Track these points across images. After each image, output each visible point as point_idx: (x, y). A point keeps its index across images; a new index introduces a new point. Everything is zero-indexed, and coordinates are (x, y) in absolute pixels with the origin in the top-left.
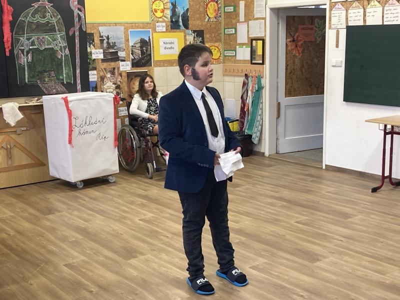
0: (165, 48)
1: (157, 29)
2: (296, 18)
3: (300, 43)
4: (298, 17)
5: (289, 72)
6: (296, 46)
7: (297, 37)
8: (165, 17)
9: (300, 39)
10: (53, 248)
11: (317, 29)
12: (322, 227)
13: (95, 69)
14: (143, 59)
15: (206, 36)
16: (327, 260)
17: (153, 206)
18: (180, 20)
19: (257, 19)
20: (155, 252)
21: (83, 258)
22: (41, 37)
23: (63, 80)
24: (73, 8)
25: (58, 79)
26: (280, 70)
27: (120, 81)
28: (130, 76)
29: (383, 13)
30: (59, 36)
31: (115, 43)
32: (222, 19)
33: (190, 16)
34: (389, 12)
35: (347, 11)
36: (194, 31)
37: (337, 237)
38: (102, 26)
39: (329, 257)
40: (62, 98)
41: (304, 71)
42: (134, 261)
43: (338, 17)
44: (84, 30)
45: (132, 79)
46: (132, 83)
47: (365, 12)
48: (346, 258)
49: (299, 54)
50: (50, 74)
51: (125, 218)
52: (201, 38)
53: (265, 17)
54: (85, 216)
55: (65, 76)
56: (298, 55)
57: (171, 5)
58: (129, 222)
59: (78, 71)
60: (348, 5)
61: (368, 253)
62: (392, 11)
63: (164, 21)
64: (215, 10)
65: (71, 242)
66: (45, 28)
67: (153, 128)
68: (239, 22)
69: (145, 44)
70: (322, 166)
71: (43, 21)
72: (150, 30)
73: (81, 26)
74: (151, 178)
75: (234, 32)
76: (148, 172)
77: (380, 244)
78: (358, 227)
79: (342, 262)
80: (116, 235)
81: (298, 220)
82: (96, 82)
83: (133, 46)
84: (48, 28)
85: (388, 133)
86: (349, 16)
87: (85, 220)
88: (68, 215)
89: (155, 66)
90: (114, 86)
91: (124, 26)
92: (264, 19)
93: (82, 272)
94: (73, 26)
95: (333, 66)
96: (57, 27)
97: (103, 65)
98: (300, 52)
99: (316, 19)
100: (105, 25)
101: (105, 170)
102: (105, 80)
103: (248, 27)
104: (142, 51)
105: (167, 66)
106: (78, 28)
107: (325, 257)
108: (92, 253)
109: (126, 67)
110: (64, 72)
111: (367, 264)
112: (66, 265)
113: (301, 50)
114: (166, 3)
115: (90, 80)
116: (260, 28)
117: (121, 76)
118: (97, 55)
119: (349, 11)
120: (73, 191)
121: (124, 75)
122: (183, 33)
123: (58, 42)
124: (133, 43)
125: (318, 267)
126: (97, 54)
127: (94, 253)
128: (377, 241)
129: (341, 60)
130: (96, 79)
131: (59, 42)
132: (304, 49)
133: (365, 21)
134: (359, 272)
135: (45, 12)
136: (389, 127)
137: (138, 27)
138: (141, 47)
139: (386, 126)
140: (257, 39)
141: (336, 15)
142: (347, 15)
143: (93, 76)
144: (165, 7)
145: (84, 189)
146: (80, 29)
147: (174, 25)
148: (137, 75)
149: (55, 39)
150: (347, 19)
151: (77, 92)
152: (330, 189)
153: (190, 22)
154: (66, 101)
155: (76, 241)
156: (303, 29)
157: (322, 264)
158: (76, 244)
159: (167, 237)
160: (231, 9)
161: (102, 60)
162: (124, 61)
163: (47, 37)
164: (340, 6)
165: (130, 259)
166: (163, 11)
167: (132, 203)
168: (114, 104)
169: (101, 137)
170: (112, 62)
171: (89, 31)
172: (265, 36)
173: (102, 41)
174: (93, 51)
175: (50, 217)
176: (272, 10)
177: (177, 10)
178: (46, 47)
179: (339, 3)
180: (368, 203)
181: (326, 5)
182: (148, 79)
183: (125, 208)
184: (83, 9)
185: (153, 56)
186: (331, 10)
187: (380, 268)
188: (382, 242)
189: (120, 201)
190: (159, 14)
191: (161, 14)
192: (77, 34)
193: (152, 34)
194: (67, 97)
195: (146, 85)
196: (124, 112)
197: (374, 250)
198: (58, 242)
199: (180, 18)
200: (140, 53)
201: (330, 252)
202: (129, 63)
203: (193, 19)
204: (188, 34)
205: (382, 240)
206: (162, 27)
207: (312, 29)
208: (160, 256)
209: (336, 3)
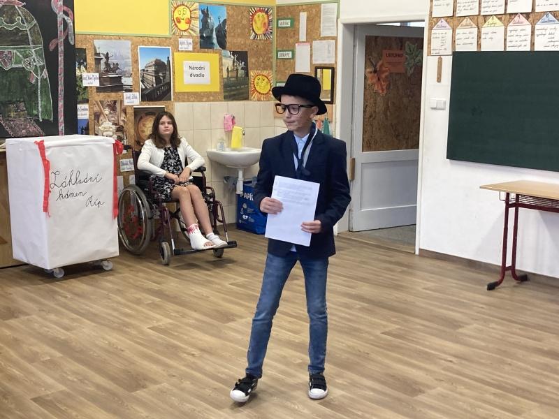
0: (191, 75)
1: (180, 46)
2: (378, 39)
3: (383, 76)
4: (383, 38)
5: (367, 116)
6: (379, 79)
7: (381, 66)
8: (192, 30)
9: (384, 69)
10: (16, 372)
11: (407, 56)
12: (421, 341)
13: (86, 101)
14: (158, 89)
15: (251, 60)
16: (433, 392)
17: (171, 307)
18: (214, 36)
19: (325, 38)
20: (174, 380)
21: (62, 388)
22: (6, 52)
23: (37, 116)
24: (56, 11)
25: (30, 114)
26: (355, 112)
27: (124, 121)
28: (139, 114)
29: (505, 35)
30: (33, 50)
31: (117, 64)
32: (274, 37)
33: (228, 30)
34: (513, 33)
35: (454, 31)
36: (234, 53)
37: (444, 356)
38: (98, 39)
39: (434, 388)
40: (36, 142)
41: (389, 114)
42: (143, 394)
43: (441, 39)
44: (72, 43)
45: (141, 118)
46: (141, 125)
47: (479, 32)
48: (461, 389)
49: (383, 90)
50: (18, 107)
51: (127, 325)
52: (243, 63)
53: (335, 35)
54: (66, 321)
55: (40, 109)
56: (380, 91)
57: (201, 13)
58: (134, 332)
59: (61, 103)
60: (456, 22)
61: (492, 381)
62: (518, 33)
63: (190, 36)
64: (265, 23)
65: (44, 363)
66: (12, 38)
67: (171, 190)
68: (298, 42)
69: (162, 68)
70: (414, 250)
71: (11, 27)
72: (170, 48)
73: (67, 37)
74: (167, 265)
75: (291, 56)
76: (163, 255)
77: (507, 368)
78: (474, 341)
79: (456, 395)
80: (114, 351)
81: (387, 330)
82: (87, 121)
83: (144, 70)
84: (18, 39)
85: (512, 206)
86: (457, 37)
87: (67, 329)
88: (40, 319)
89: (176, 100)
90: (114, 127)
91: (131, 40)
92: (335, 38)
93: (60, 410)
94: (56, 37)
95: (432, 108)
96: (32, 37)
97: (99, 96)
98: (384, 87)
99: (407, 42)
100: (103, 38)
101: (98, 252)
102: (101, 118)
103: (311, 50)
104: (157, 78)
105: (193, 101)
106: (62, 40)
107: (429, 387)
108: (75, 380)
109: (133, 100)
110: (40, 105)
111: (492, 397)
112: (35, 400)
113: (385, 85)
114: (195, 10)
115: (79, 117)
116: (329, 52)
117: (125, 113)
118: (89, 81)
119: (457, 31)
120: (47, 283)
121: (130, 111)
122: (218, 54)
123: (31, 60)
124: (145, 65)
125: (421, 402)
126: (90, 79)
127: (80, 380)
128: (503, 362)
129: (444, 99)
130: (87, 117)
131: (34, 60)
132: (389, 84)
133: (479, 45)
134: (481, 410)
135: (14, 14)
136: (513, 196)
137: (152, 43)
138: (156, 72)
139: (508, 195)
140: (323, 67)
141: (437, 35)
142: (453, 37)
143: (83, 112)
144: (192, 16)
145: (66, 279)
146: (66, 41)
147: (205, 43)
148: (149, 112)
149: (28, 55)
150: (454, 42)
151: (58, 135)
152: (430, 285)
153: (228, 39)
154: (41, 146)
155: (51, 361)
156: (388, 55)
157: (426, 398)
158: (51, 365)
159: (193, 355)
160: (287, 23)
161: (97, 88)
162: (130, 91)
163: (15, 51)
164: (444, 23)
165: (136, 390)
166: (189, 22)
167: (138, 302)
168: (115, 153)
169: (93, 203)
170: (112, 92)
171: (78, 46)
172: (336, 62)
173: (98, 61)
174: (85, 75)
175: (12, 322)
176: (347, 26)
177: (209, 21)
178: (14, 66)
179: (443, 20)
180: (484, 306)
181: (423, 21)
182: (165, 119)
183: (127, 310)
184: (70, 12)
185: (174, 85)
186: (431, 28)
187: (511, 403)
188: (510, 364)
189: (119, 299)
190: (183, 26)
191: (186, 26)
192: (61, 48)
193: (173, 54)
194: (43, 141)
195: (162, 127)
196: (128, 167)
197: (500, 376)
198: (22, 361)
199: (214, 33)
200: (154, 81)
201: (436, 380)
202: (138, 95)
203: (232, 34)
204: (225, 56)
205: (509, 360)
206: (187, 44)
207: (400, 56)
208: (183, 385)
209: (438, 18)
